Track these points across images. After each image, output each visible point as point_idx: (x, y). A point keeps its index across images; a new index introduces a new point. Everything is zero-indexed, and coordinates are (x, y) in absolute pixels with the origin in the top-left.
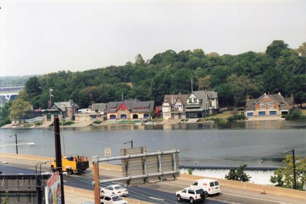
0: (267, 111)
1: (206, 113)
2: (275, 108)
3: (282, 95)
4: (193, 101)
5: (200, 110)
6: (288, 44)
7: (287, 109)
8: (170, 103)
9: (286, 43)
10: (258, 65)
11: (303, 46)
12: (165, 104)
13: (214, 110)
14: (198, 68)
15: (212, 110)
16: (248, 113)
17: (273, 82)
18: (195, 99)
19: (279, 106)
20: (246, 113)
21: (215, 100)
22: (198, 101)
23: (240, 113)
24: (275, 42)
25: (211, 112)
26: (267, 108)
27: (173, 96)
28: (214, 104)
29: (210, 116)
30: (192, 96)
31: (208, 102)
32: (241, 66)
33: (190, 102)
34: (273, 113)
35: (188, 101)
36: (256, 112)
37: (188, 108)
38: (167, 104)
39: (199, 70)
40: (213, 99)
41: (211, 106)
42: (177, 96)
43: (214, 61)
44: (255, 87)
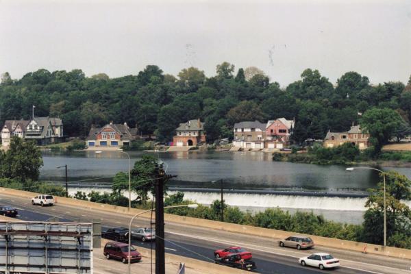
0: (109, 142)
1: (47, 141)
2: (116, 138)
3: (128, 124)
4: (33, 128)
5: (40, 137)
6: (163, 70)
7: (128, 139)
8: (10, 129)
9: (160, 68)
10: (117, 92)
11: (183, 72)
12: (4, 130)
13: (56, 138)
14: (55, 92)
15: (54, 138)
16: (90, 143)
17: (128, 111)
18: (36, 126)
19: (121, 136)
20: (88, 142)
21: (59, 128)
22: (38, 128)
23: (80, 142)
24: (149, 67)
25: (53, 140)
26: (109, 138)
27: (14, 122)
28: (58, 131)
29: (51, 144)
30: (33, 123)
31: (51, 129)
32: (100, 92)
33: (31, 129)
34: (114, 143)
35: (28, 128)
36: (97, 142)
37: (28, 135)
38: (7, 130)
39: (55, 94)
40: (57, 127)
41: (54, 134)
42: (18, 122)
43: (75, 86)
44: (103, 115)
